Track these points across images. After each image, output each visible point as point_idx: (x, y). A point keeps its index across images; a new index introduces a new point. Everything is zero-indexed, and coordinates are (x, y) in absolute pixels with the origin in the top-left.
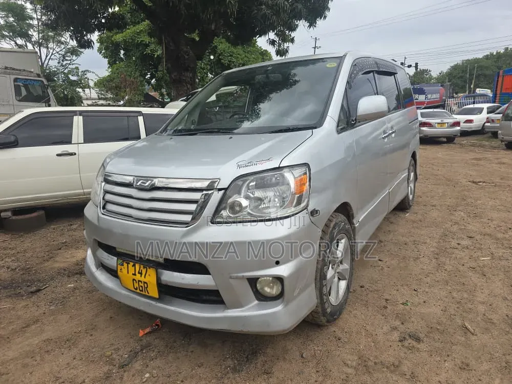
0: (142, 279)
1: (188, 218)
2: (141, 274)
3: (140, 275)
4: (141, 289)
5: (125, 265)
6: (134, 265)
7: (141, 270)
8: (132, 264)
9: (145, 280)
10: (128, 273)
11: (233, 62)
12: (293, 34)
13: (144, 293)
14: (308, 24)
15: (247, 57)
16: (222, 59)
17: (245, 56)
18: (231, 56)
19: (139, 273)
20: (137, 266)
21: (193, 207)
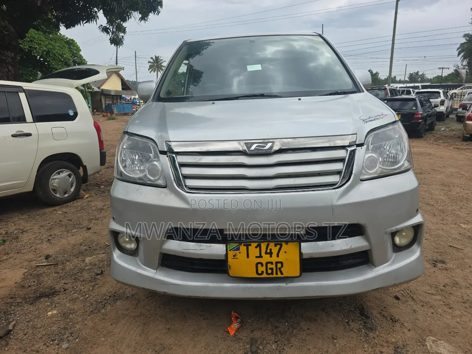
0: (274, 259)
1: (335, 179)
2: (271, 254)
3: (269, 255)
4: (270, 271)
5: (243, 248)
6: (259, 246)
7: (271, 250)
8: (254, 245)
9: (279, 260)
10: (248, 257)
11: (35, 48)
12: (124, 25)
13: (275, 275)
14: (140, 16)
15: (52, 45)
16: (21, 44)
17: (49, 43)
18: (31, 41)
19: (266, 253)
20: (264, 246)
21: (339, 166)
